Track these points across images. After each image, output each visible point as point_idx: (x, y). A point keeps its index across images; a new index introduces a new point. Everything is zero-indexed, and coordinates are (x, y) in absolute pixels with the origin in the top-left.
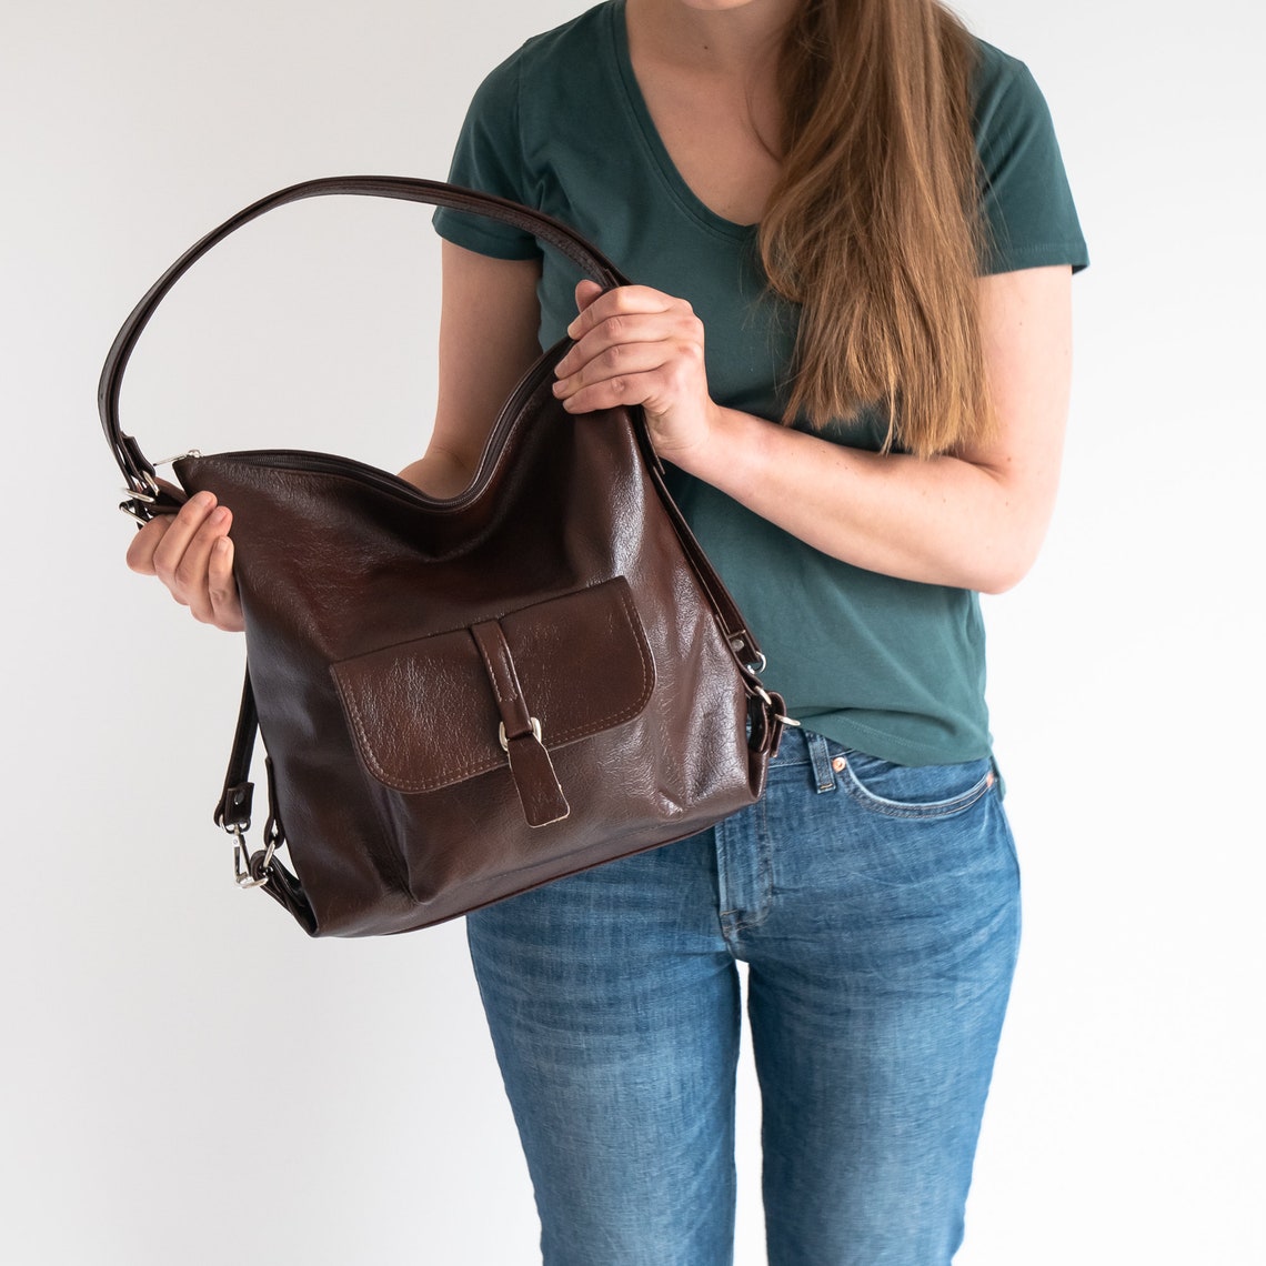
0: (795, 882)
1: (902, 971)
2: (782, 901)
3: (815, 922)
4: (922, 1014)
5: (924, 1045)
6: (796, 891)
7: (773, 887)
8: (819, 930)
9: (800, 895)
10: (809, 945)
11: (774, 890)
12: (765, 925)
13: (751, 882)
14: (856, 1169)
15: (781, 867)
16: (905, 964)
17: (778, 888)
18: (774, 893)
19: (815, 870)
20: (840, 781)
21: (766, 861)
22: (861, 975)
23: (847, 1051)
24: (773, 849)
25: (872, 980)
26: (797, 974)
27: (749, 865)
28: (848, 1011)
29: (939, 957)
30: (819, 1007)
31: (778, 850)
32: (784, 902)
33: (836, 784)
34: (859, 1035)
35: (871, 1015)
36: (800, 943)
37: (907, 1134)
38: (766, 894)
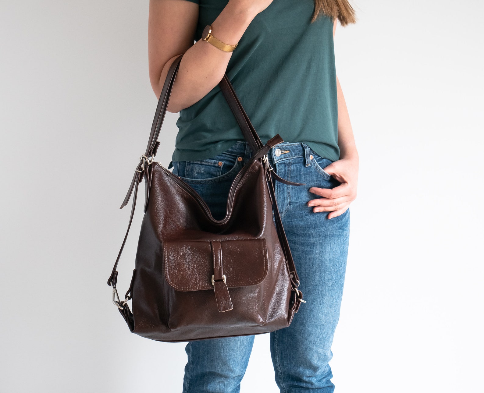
0: (297, 200)
1: (330, 227)
2: (292, 207)
3: (301, 214)
4: (336, 242)
5: (337, 253)
6: (297, 203)
7: (290, 202)
8: (302, 217)
9: (298, 204)
10: (300, 222)
11: (290, 203)
12: (284, 217)
13: (284, 200)
14: (317, 301)
15: (293, 195)
16: (330, 225)
17: (292, 203)
18: (290, 204)
19: (302, 195)
20: (312, 163)
21: (289, 193)
22: (317, 230)
23: (314, 258)
24: (291, 188)
25: (321, 231)
26: (295, 233)
27: (284, 194)
28: (314, 243)
29: (340, 222)
30: (303, 244)
31: (292, 189)
32: (293, 208)
33: (311, 164)
34: (318, 252)
35: (321, 244)
36: (296, 222)
37: (333, 285)
38: (287, 205)
